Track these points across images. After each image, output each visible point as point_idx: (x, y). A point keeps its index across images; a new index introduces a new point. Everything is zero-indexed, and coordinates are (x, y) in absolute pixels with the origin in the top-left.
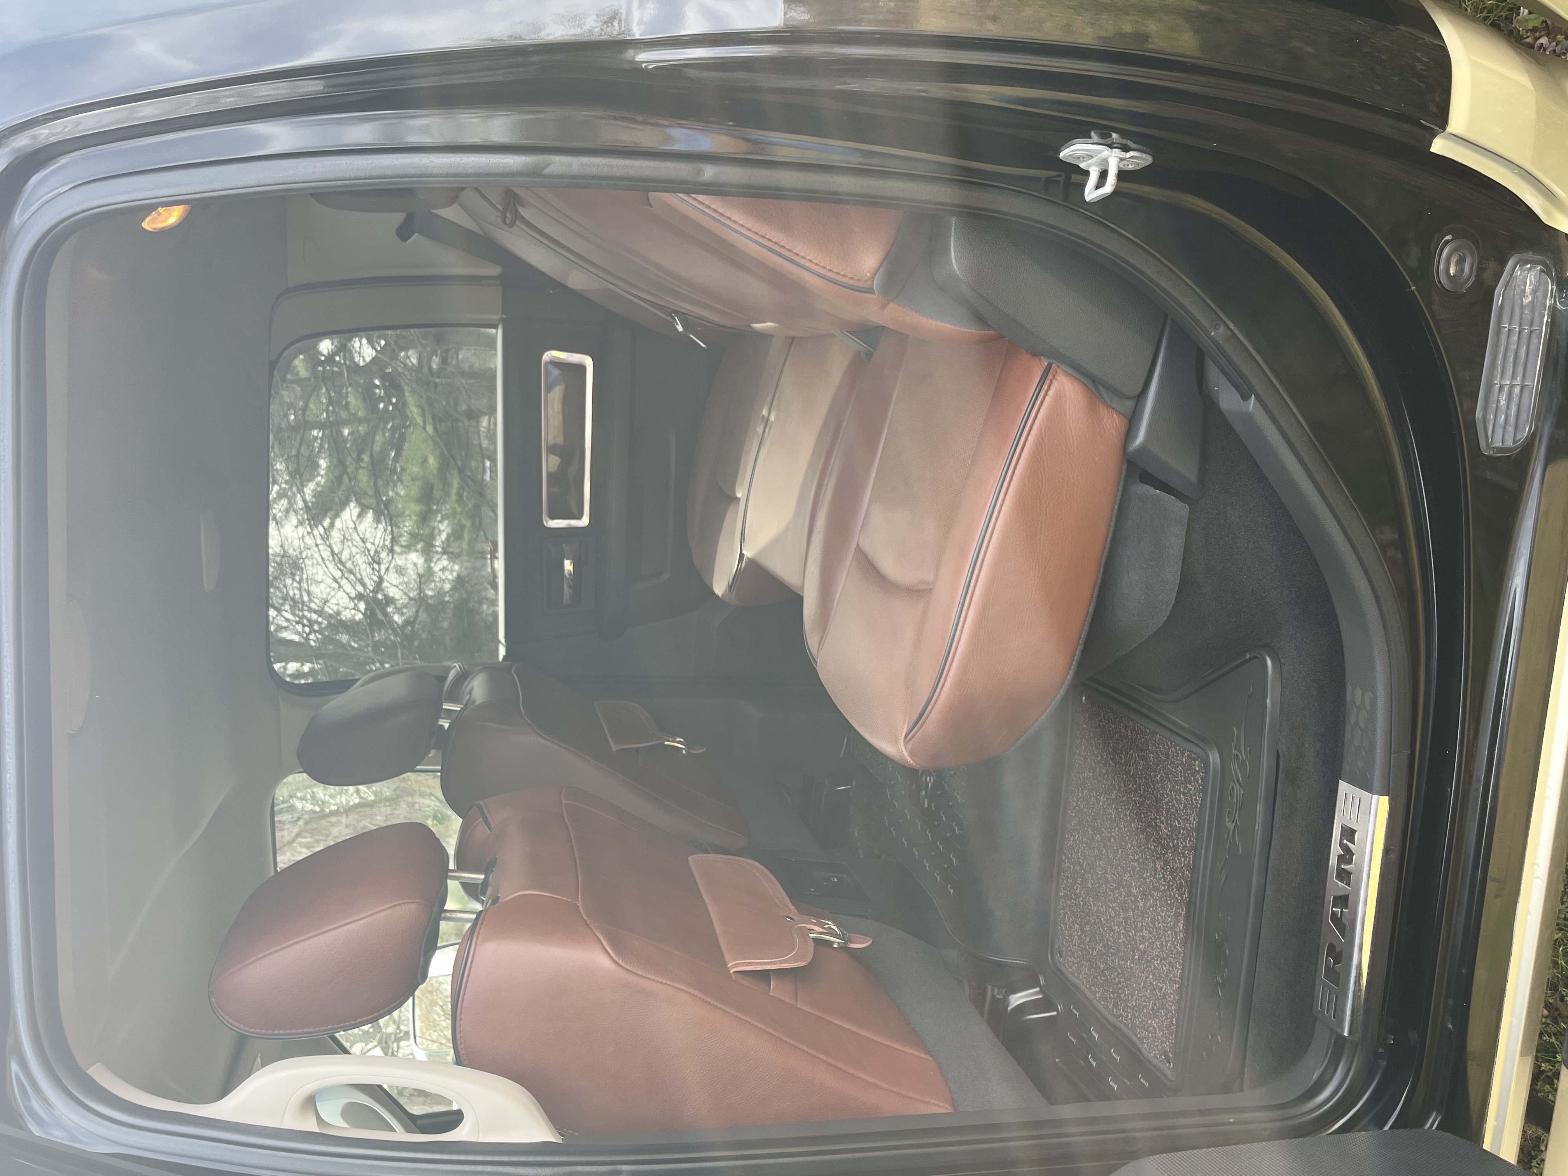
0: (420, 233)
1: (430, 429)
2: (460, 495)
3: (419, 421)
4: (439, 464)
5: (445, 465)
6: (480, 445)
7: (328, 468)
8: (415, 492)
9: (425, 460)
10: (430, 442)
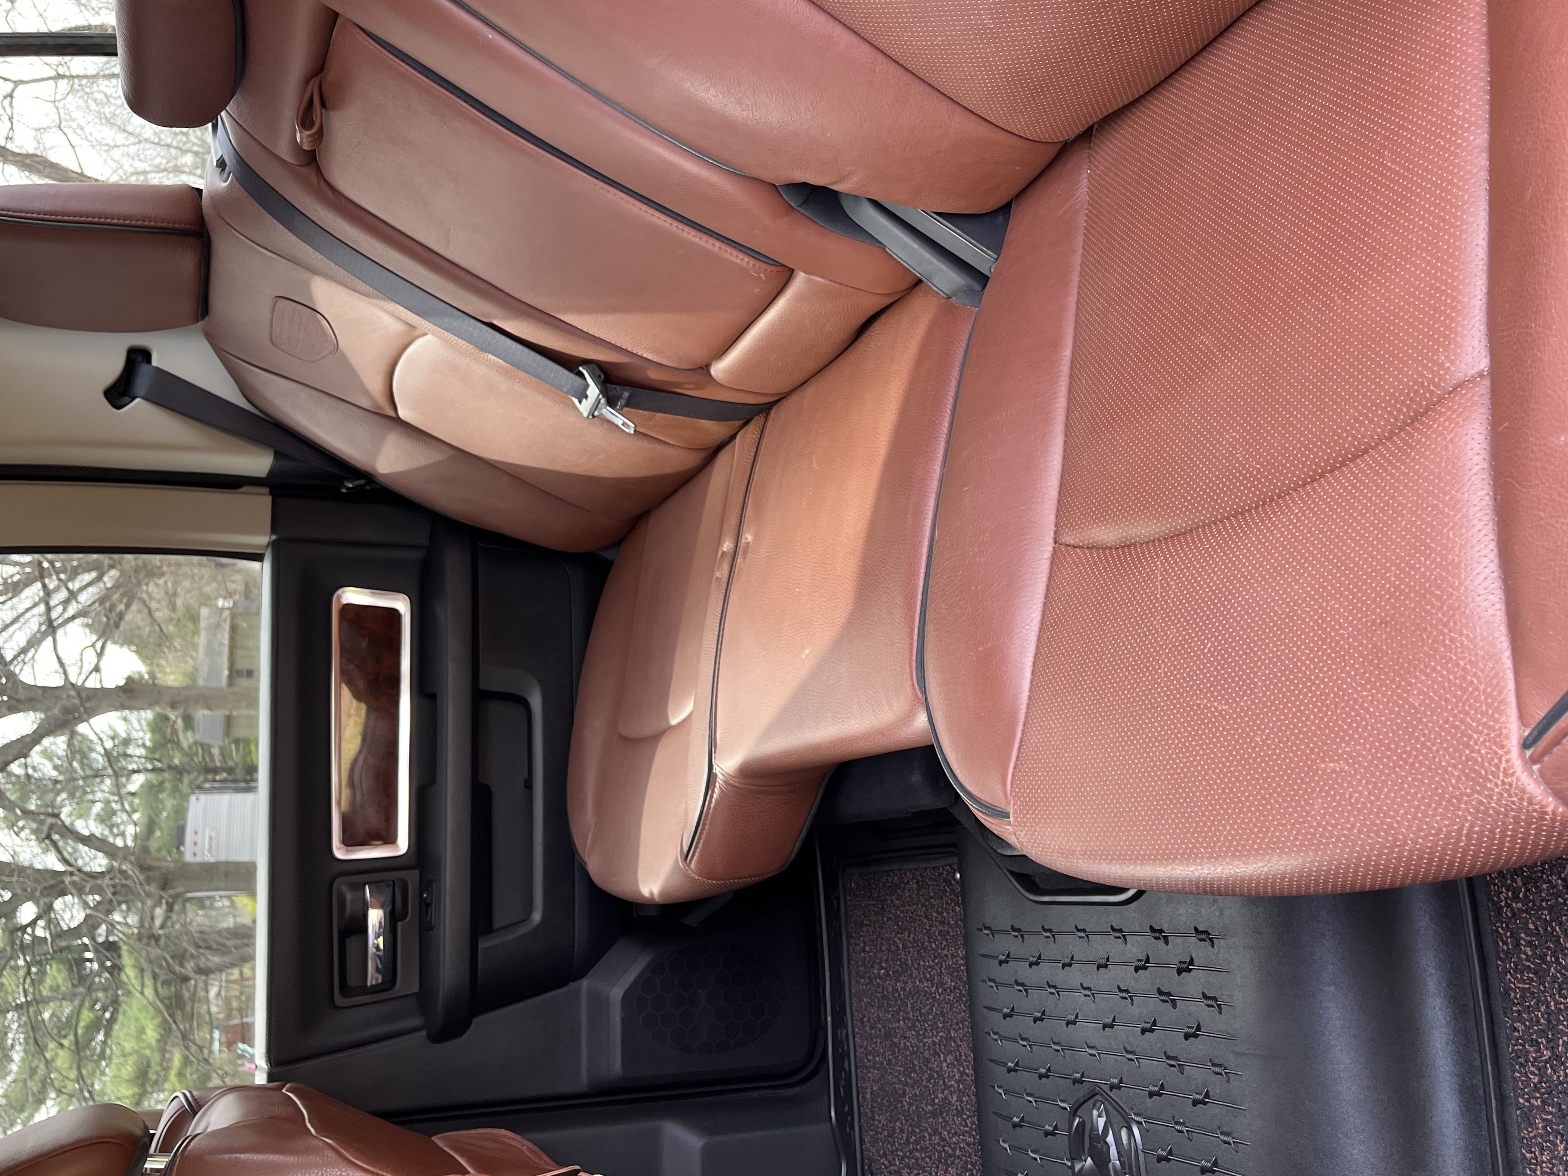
0: (142, 398)
1: (149, 992)
2: (181, 1075)
3: (136, 983)
4: (161, 1035)
5: (166, 1031)
6: (209, 1012)
7: (23, 1060)
8: (129, 1070)
9: (142, 1031)
10: (151, 1009)
